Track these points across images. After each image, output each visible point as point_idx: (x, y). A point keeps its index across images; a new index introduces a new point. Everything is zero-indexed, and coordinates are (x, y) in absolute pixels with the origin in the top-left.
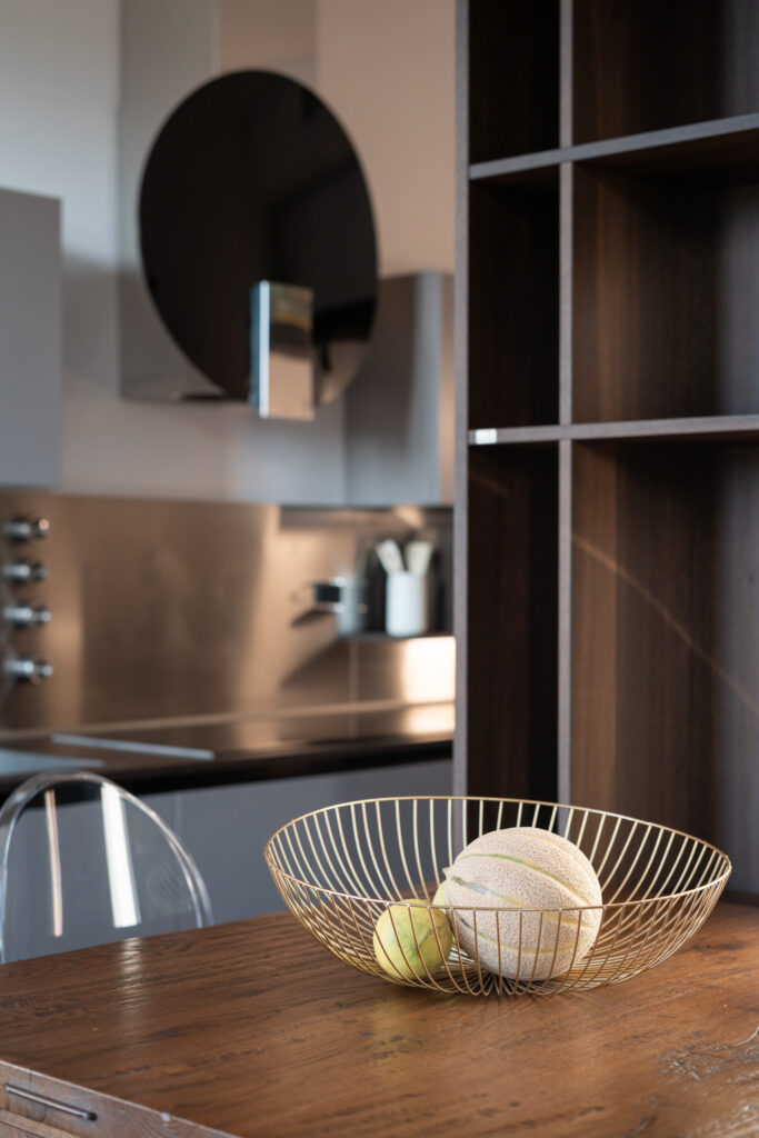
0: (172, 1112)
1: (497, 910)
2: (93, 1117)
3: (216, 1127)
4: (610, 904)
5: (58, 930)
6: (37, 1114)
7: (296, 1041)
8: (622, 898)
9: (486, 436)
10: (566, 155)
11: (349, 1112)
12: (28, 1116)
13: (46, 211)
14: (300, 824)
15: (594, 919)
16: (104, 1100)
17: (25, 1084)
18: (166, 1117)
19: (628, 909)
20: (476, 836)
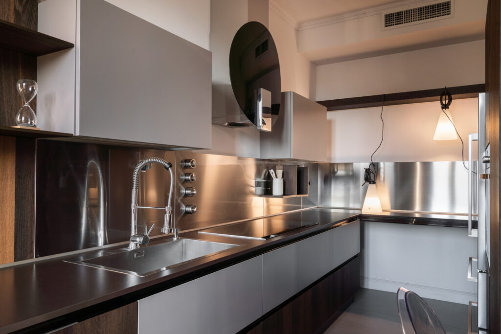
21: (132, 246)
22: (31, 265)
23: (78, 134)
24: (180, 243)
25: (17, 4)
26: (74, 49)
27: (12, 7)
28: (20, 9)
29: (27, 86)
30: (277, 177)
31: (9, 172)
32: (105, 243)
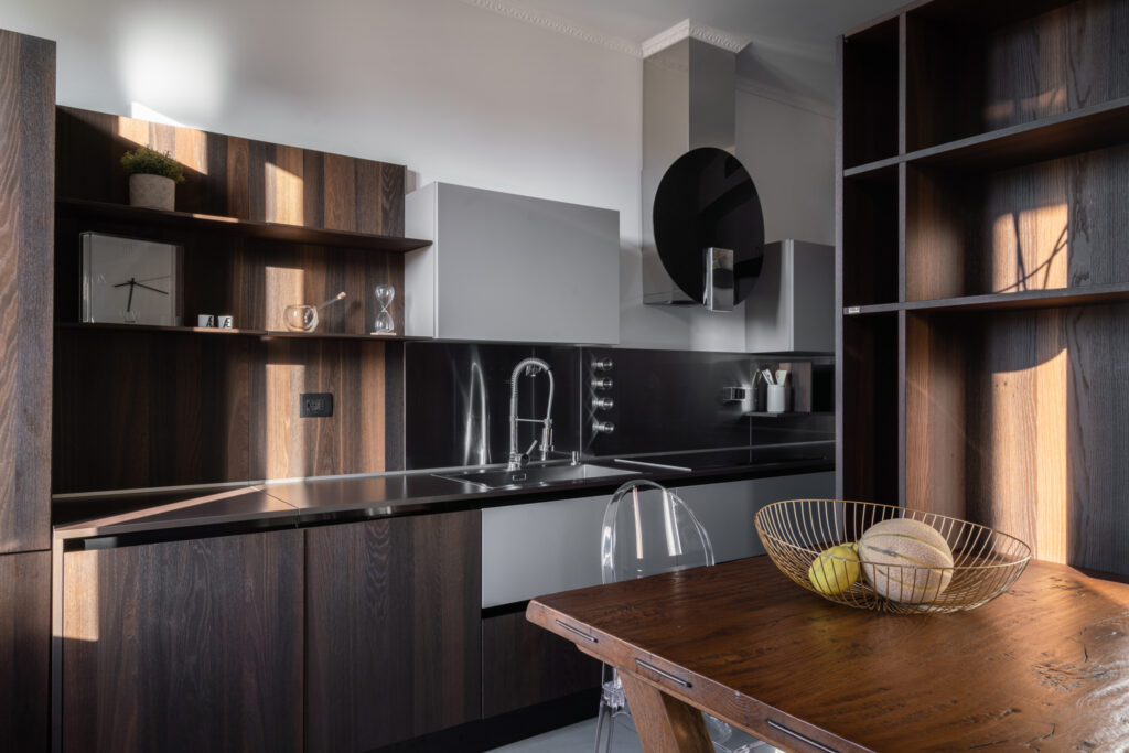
0: (740, 691)
1: (901, 566)
2: (690, 685)
3: (770, 704)
4: (959, 567)
5: (640, 555)
6: (655, 678)
7: (795, 643)
8: (967, 564)
9: (854, 310)
10: (902, 158)
11: (848, 699)
12: (649, 678)
13: (611, 218)
14: (773, 507)
15: (948, 575)
16: (696, 677)
17: (648, 661)
18: (738, 693)
19: (971, 571)
20: (880, 520)
21: (511, 467)
22: (401, 477)
23: (437, 337)
24: (580, 469)
25: (385, 201)
26: (432, 247)
27: (380, 206)
28: (388, 207)
29: (384, 292)
30: (776, 382)
31: (379, 378)
32: (488, 463)
